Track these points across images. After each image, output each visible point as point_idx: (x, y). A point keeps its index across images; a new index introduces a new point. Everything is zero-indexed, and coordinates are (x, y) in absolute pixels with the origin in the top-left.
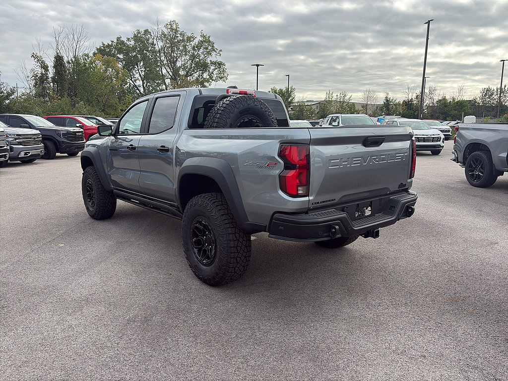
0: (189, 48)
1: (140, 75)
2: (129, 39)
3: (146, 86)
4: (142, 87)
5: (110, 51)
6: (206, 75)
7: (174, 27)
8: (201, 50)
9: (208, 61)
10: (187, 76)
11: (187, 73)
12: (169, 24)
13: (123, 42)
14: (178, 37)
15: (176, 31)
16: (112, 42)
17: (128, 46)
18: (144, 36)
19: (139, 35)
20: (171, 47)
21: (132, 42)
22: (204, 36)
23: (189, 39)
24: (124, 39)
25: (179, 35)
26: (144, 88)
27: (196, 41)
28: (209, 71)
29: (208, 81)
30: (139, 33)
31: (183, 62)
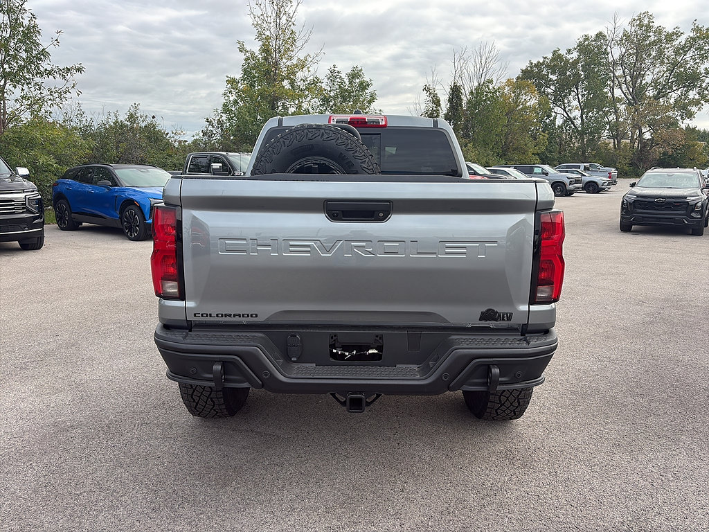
0: (669, 52)
1: (579, 102)
2: (570, 50)
3: (586, 117)
4: (580, 119)
5: (540, 71)
6: (693, 94)
7: (646, 21)
8: (690, 54)
9: (702, 69)
10: (657, 98)
11: (659, 93)
12: (637, 18)
13: (560, 57)
14: (650, 36)
15: (648, 27)
16: (545, 58)
17: (567, 61)
18: (593, 43)
19: (586, 43)
20: (637, 54)
21: (575, 55)
22: (697, 29)
23: (670, 38)
24: (563, 52)
25: (651, 34)
26: (582, 120)
27: (682, 40)
28: (701, 86)
29: (697, 103)
30: (588, 39)
31: (655, 76)
